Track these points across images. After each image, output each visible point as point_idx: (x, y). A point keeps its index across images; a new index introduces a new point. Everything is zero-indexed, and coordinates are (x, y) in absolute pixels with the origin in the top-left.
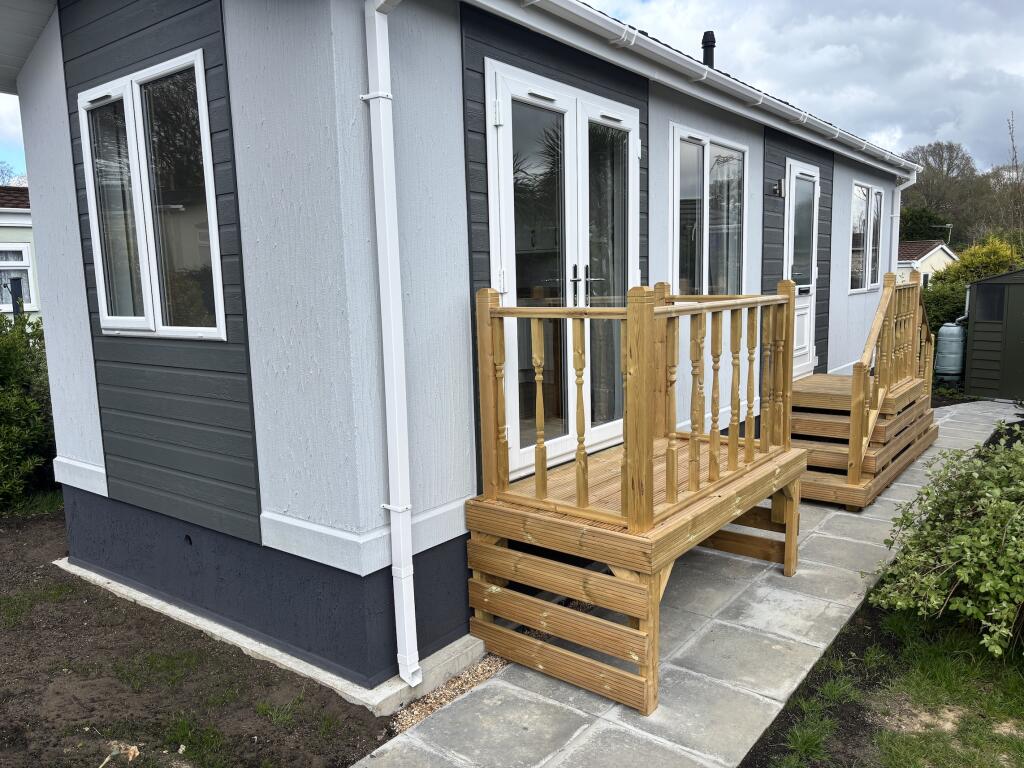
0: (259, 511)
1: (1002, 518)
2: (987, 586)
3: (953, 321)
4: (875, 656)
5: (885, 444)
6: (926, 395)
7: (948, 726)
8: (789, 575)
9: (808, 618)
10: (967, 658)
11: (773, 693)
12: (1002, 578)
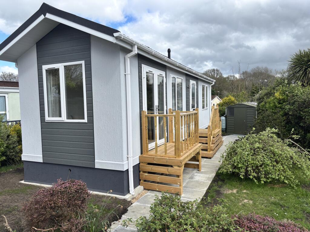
0: (95, 160)
1: (241, 153)
2: (240, 166)
3: (223, 116)
4: (220, 183)
5: (214, 144)
6: (221, 133)
7: (235, 192)
8: (200, 171)
9: (206, 178)
10: (236, 181)
11: (203, 190)
12: (242, 164)
